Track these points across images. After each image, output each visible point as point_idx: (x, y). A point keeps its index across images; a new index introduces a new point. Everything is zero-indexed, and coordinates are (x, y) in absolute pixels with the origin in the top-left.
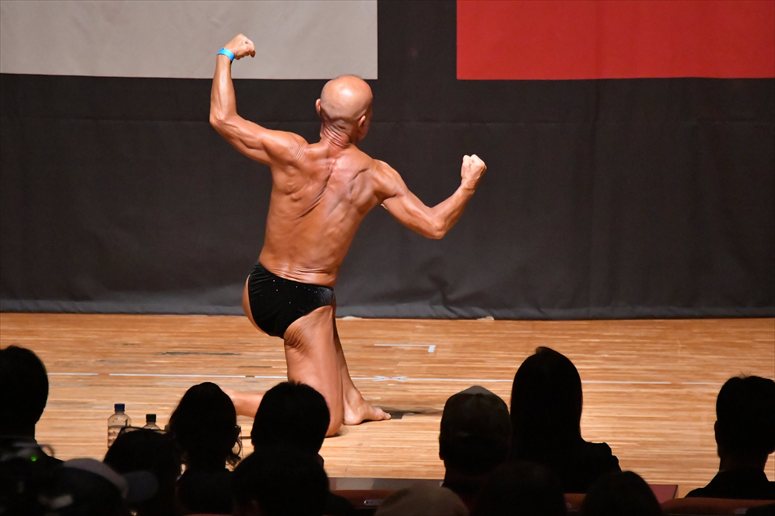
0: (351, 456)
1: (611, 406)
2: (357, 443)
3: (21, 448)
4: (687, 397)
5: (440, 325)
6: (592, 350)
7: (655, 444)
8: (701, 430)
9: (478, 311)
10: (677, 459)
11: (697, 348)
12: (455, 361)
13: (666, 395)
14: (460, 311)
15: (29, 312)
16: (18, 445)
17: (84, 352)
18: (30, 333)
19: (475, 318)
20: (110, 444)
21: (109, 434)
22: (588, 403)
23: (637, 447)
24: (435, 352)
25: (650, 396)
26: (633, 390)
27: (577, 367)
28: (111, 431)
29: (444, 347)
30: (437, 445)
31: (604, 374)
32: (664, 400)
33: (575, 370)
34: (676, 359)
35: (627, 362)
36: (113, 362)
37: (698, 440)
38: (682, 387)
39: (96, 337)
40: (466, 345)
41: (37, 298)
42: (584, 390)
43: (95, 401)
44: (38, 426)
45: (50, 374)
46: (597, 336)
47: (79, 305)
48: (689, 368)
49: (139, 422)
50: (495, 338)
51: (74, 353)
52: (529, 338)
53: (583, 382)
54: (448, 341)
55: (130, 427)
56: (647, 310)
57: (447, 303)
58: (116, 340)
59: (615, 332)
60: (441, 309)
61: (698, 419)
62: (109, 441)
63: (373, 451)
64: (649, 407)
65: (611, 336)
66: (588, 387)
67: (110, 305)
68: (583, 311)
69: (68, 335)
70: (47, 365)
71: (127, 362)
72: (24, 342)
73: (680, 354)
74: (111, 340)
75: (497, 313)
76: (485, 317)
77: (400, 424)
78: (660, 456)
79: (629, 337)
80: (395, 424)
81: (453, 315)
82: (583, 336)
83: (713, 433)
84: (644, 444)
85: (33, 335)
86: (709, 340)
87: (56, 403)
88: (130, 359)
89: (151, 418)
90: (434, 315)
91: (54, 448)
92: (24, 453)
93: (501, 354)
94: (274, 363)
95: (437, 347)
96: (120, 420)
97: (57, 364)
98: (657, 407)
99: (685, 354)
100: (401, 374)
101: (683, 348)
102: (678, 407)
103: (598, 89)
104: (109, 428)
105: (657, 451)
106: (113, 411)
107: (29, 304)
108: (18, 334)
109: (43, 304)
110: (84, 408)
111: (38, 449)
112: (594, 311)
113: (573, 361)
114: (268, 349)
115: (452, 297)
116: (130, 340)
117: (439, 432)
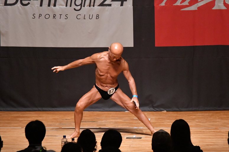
0: (128, 149)
1: (198, 135)
2: (129, 145)
3: (37, 148)
4: (220, 132)
5: (152, 113)
6: (193, 119)
7: (211, 145)
8: (224, 141)
9: (162, 109)
10: (218, 149)
11: (222, 119)
12: (156, 123)
13: (214, 131)
14: (157, 109)
15: (40, 111)
16: (36, 147)
17: (55, 122)
18: (40, 117)
19: (161, 111)
20: (62, 147)
21: (62, 144)
22: (192, 134)
23: (206, 146)
24: (150, 120)
25: (209, 132)
26: (205, 130)
27: (189, 124)
28: (62, 143)
29: (152, 119)
30: (151, 146)
31: (197, 126)
32: (213, 133)
33: (188, 125)
34: (216, 122)
35: (203, 123)
36: (63, 124)
37: (223, 144)
38: (218, 129)
39: (58, 117)
40: (159, 118)
41: (43, 107)
42: (191, 130)
43: (58, 135)
44: (42, 142)
45: (46, 128)
46: (195, 116)
47: (54, 109)
48: (220, 124)
49: (70, 140)
50: (167, 116)
51: (52, 122)
52: (176, 116)
53: (190, 128)
54: (154, 117)
55: (67, 142)
56: (208, 109)
57: (153, 107)
58: (64, 118)
59: (199, 114)
60: (152, 109)
61: (222, 138)
62: (62, 146)
63: (134, 147)
64: (209, 135)
65: (198, 116)
66: (192, 130)
67: (62, 109)
68: (191, 109)
69: (50, 117)
70: (45, 125)
71: (66, 124)
72: (40, 119)
73: (217, 120)
74: (62, 118)
75: (167, 110)
76: (164, 111)
77: (141, 140)
78: (212, 148)
79: (204, 116)
80: (139, 140)
81: (155, 110)
82: (191, 116)
83: (227, 142)
84: (208, 145)
85: (41, 117)
86: (225, 116)
87: (47, 136)
88: (67, 123)
89: (73, 139)
90: (150, 110)
91: (46, 148)
92: (38, 149)
93: (168, 121)
94: (107, 124)
95: (151, 119)
96: (65, 140)
97: (48, 125)
98: (211, 135)
99: (219, 120)
100: (141, 127)
101: (218, 119)
102: (217, 135)
103: (194, 48)
104: (62, 142)
105: (211, 147)
106: (63, 137)
107: (40, 109)
108: (37, 117)
109: (44, 109)
110: (55, 137)
111: (42, 148)
112: (194, 109)
113: (187, 123)
114: (105, 120)
115: (155, 105)
116: (67, 118)
117: (151, 142)
